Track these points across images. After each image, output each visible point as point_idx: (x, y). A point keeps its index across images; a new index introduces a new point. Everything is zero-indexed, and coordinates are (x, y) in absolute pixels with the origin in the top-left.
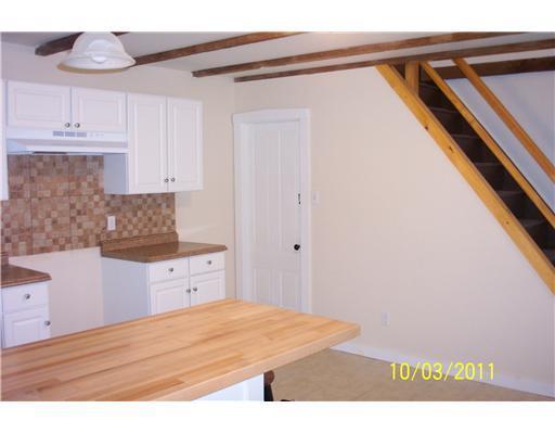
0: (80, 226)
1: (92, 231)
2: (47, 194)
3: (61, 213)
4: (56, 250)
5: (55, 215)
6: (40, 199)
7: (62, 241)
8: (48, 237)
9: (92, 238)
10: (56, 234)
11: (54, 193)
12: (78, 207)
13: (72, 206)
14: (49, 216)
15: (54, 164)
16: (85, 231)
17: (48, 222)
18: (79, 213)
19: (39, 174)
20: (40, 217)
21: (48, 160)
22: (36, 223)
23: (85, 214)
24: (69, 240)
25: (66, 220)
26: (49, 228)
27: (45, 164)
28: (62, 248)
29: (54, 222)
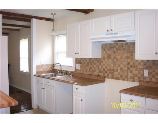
0: (131, 72)
1: (136, 75)
2: (119, 57)
3: (124, 66)
4: (121, 80)
5: (122, 66)
6: (117, 59)
7: (124, 77)
8: (119, 74)
9: (136, 78)
10: (122, 73)
11: (122, 58)
12: (131, 64)
13: (129, 63)
14: (119, 66)
15: (122, 46)
16: (133, 75)
17: (119, 68)
18: (131, 66)
19: (117, 50)
20: (116, 66)
21: (120, 45)
22: (115, 68)
23: (134, 67)
24: (126, 77)
25: (126, 69)
26: (119, 71)
27: (119, 46)
28: (124, 80)
29: (121, 69)
